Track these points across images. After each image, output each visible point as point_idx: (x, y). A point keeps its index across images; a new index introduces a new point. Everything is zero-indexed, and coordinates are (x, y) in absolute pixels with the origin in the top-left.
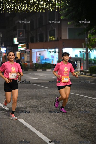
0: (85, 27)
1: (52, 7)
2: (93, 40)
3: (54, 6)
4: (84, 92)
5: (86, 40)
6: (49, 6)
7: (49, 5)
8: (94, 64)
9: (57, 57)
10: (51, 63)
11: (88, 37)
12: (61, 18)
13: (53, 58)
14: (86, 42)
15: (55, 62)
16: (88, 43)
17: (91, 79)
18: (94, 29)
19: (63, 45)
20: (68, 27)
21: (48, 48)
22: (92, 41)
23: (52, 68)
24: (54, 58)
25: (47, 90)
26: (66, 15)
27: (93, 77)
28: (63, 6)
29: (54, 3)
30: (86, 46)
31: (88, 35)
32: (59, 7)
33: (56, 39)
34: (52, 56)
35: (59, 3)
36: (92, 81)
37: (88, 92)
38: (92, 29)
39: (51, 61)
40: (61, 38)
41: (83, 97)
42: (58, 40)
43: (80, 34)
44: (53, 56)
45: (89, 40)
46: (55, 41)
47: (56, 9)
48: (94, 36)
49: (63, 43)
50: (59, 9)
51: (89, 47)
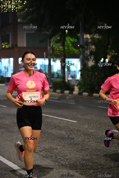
0: (48, 33)
1: (7, 6)
2: (58, 49)
3: (9, 6)
4: (49, 112)
5: (49, 49)
6: (3, 6)
7: (4, 4)
8: (57, 78)
9: (12, 68)
10: (4, 76)
11: (51, 45)
12: (19, 21)
13: (6, 69)
14: (49, 51)
15: (9, 75)
16: (51, 52)
17: (55, 96)
18: (58, 36)
19: (20, 54)
20: (25, 32)
21: (1, 57)
22: (56, 50)
23: (6, 82)
24: (8, 70)
25: (2, 108)
26: (24, 18)
27: (57, 94)
28: (21, 7)
29: (9, 2)
30: (49, 57)
31: (52, 43)
32: (15, 7)
33: (11, 46)
34: (5, 67)
35: (16, 3)
36: (56, 98)
37: (54, 111)
38: (56, 36)
39: (4, 73)
40: (16, 45)
41: (48, 117)
42: (12, 48)
43: (41, 42)
44: (7, 67)
45: (53, 49)
46: (9, 48)
47: (12, 10)
48: (58, 44)
49: (19, 51)
50: (16, 10)
51: (52, 58)
